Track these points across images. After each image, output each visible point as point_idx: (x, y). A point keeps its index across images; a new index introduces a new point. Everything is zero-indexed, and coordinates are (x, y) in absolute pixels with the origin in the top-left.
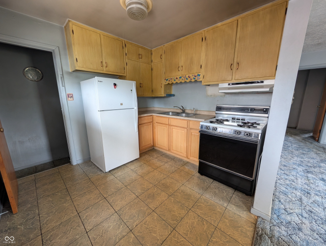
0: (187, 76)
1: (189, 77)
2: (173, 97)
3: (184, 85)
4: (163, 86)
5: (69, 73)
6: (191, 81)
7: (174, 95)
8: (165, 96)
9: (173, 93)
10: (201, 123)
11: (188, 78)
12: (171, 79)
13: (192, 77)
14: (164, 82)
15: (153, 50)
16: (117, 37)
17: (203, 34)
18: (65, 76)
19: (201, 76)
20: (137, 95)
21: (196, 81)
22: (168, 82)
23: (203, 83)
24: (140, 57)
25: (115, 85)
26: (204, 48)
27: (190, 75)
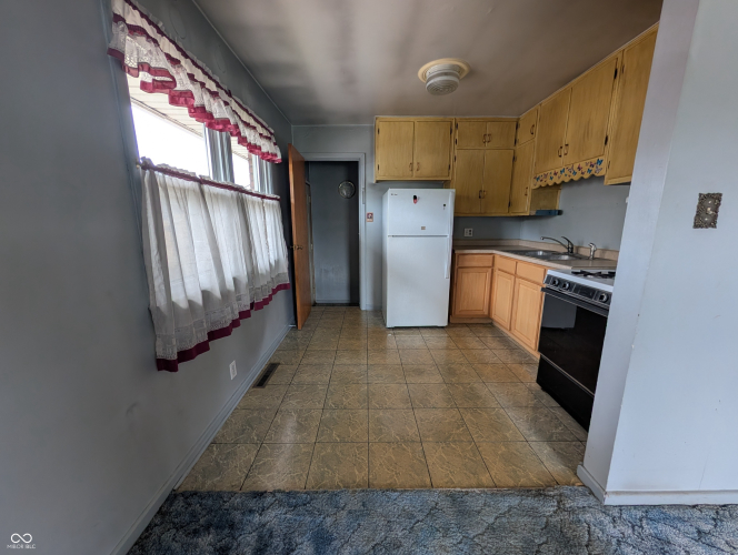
0: (576, 166)
1: (579, 169)
2: (558, 217)
3: (584, 188)
4: (529, 193)
5: (372, 185)
6: (582, 178)
7: (560, 213)
8: (533, 213)
9: (559, 207)
10: (550, 272)
11: (577, 170)
12: (546, 176)
13: (585, 169)
14: (533, 185)
15: (522, 117)
16: (442, 118)
17: (619, 60)
18: (367, 190)
19: (604, 164)
20: (455, 212)
21: (593, 177)
22: (539, 183)
23: (607, 182)
24: (487, 138)
25: (415, 198)
26: (616, 96)
27: (582, 164)
